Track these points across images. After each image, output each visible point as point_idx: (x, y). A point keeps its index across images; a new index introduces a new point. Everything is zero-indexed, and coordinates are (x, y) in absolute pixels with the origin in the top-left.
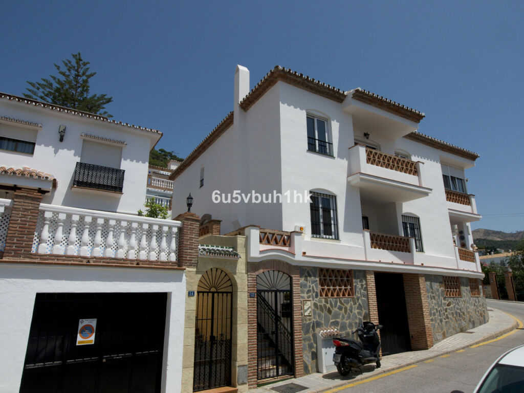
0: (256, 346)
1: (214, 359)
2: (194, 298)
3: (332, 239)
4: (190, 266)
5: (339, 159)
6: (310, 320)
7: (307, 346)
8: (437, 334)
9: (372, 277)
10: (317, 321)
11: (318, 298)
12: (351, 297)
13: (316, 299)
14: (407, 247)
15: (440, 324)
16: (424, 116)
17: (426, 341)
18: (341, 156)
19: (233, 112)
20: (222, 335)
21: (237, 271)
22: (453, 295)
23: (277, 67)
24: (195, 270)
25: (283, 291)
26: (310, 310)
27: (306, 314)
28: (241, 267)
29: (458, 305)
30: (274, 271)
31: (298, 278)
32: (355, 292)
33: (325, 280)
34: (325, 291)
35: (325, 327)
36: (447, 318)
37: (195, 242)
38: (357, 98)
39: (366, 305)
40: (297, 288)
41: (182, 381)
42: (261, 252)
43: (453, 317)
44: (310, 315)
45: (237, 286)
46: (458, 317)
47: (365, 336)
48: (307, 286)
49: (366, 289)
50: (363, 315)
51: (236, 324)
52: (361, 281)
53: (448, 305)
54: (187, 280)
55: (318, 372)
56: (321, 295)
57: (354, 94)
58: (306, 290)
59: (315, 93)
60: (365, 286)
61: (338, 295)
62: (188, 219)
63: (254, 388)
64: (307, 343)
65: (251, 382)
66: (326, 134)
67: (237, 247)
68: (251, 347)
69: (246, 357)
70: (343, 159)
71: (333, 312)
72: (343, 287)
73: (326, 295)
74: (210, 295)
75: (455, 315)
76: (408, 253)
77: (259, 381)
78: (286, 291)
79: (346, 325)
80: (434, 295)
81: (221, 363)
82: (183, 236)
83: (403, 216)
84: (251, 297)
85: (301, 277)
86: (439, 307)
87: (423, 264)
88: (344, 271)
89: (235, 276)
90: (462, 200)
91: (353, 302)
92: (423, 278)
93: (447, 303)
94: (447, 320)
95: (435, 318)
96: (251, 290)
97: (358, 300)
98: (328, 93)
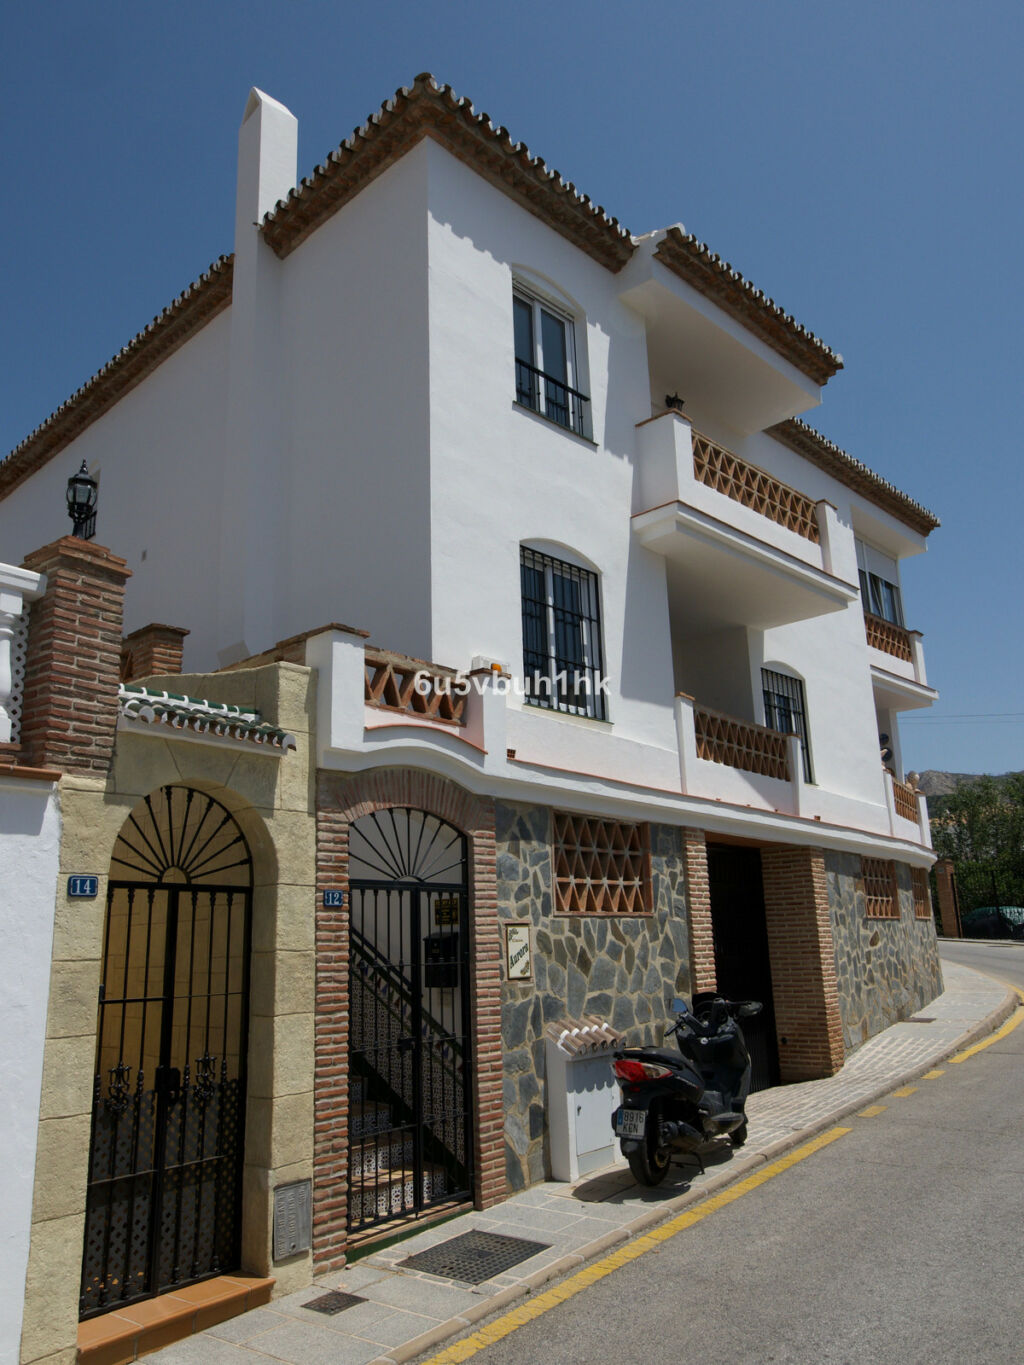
0: (344, 1098)
1: (171, 1166)
2: (96, 907)
3: (586, 715)
4: (81, 764)
5: (608, 454)
6: (525, 992)
7: (517, 1087)
8: (850, 1028)
9: (701, 851)
10: (548, 997)
11: (551, 917)
12: (643, 913)
13: (543, 919)
14: (781, 763)
15: (856, 998)
16: (840, 366)
17: (827, 1052)
18: (615, 446)
19: (232, 255)
20: (206, 1063)
21: (277, 804)
22: (881, 914)
23: (423, 79)
24: (102, 784)
25: (440, 888)
26: (526, 957)
27: (515, 972)
28: (292, 787)
29: (893, 942)
30: (408, 810)
31: (490, 842)
32: (656, 898)
33: (569, 853)
34: (569, 893)
35: (570, 1017)
36: (872, 979)
37: (105, 666)
38: (668, 260)
39: (684, 941)
40: (486, 876)
41: (27, 1280)
42: (370, 733)
43: (883, 976)
44: (528, 974)
45: (275, 861)
46: (893, 978)
47: (704, 1040)
48: (517, 872)
49: (685, 889)
50: (676, 974)
51: (270, 1015)
52: (670, 863)
53: (873, 942)
54: (62, 826)
55: (550, 1178)
56: (560, 908)
57: (661, 245)
58: (515, 885)
59: (539, 217)
60: (680, 879)
61: (606, 907)
62: (73, 564)
63: (335, 1268)
64: (516, 1076)
65: (324, 1245)
66: (569, 366)
67: (275, 708)
68: (326, 1107)
69: (306, 1148)
70: (621, 456)
71: (594, 964)
72: (621, 882)
73: (574, 907)
74: (161, 897)
75: (886, 972)
76: (784, 781)
77: (355, 1236)
78: (450, 888)
79: (630, 1009)
80: (843, 911)
81: (199, 1181)
82: (51, 635)
83: (766, 672)
84: (327, 908)
85: (499, 838)
86: (853, 948)
87: (819, 818)
88: (624, 827)
89: (269, 822)
90: (894, 645)
91: (650, 930)
92: (821, 860)
93: (871, 935)
94: (870, 986)
95: (846, 980)
96: (328, 880)
97: (663, 925)
98: (583, 224)
